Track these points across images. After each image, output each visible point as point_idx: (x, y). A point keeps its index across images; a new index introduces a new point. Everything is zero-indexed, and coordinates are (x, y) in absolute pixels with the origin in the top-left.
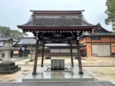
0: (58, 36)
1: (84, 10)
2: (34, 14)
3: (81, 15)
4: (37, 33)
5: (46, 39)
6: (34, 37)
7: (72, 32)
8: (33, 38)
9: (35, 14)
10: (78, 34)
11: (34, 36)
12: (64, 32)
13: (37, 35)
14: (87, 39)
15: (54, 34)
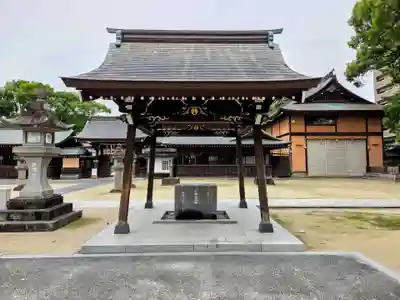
0: (194, 111)
1: (282, 30)
2: (119, 42)
3: (270, 44)
4: (129, 104)
5: (157, 120)
6: (120, 114)
7: (240, 100)
8: (117, 118)
9: (124, 40)
10: (259, 107)
11: (120, 110)
12: (213, 98)
13: (129, 107)
14: (293, 121)
15: (184, 106)
